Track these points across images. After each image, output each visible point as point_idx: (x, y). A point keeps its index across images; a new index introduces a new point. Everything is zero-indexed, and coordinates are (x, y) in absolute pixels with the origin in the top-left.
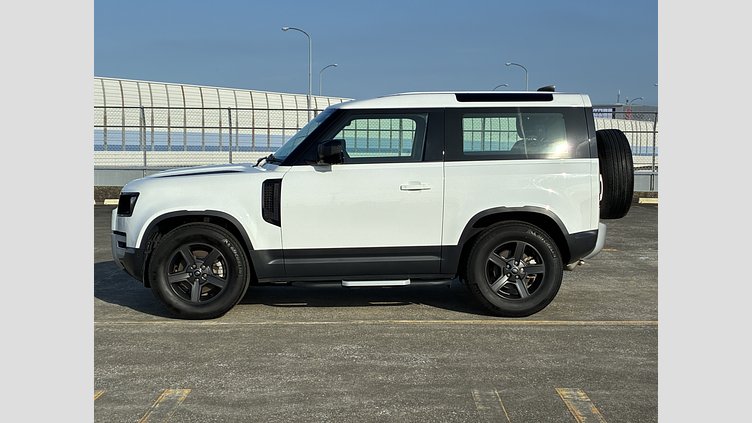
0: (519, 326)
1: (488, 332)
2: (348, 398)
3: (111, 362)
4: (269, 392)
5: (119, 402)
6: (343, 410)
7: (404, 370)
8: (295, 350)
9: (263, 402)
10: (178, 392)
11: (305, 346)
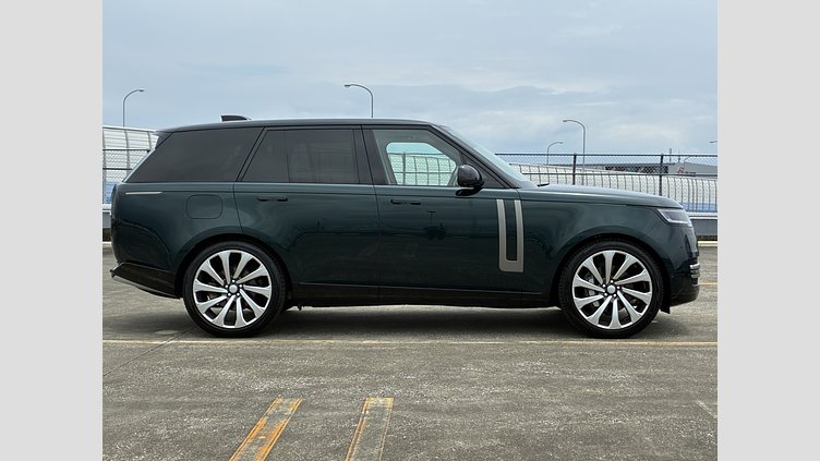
0: (699, 346)
1: (670, 352)
2: (565, 408)
3: (290, 374)
4: (476, 401)
5: (326, 409)
6: (569, 419)
7: (608, 384)
8: (479, 366)
9: (476, 410)
10: (381, 401)
11: (485, 363)
